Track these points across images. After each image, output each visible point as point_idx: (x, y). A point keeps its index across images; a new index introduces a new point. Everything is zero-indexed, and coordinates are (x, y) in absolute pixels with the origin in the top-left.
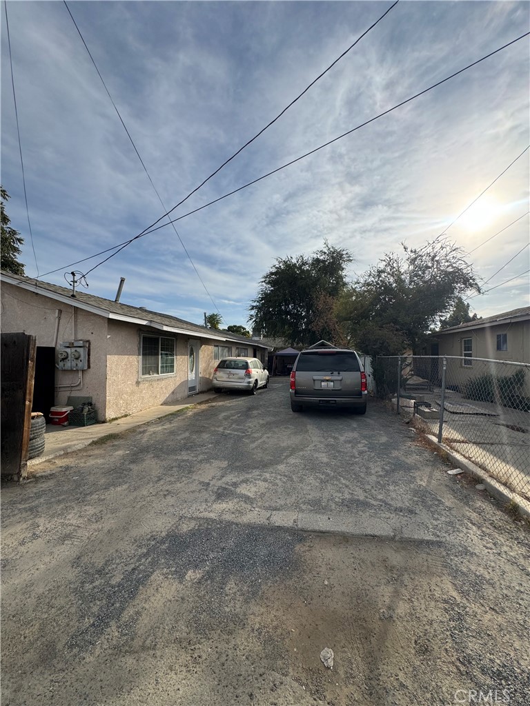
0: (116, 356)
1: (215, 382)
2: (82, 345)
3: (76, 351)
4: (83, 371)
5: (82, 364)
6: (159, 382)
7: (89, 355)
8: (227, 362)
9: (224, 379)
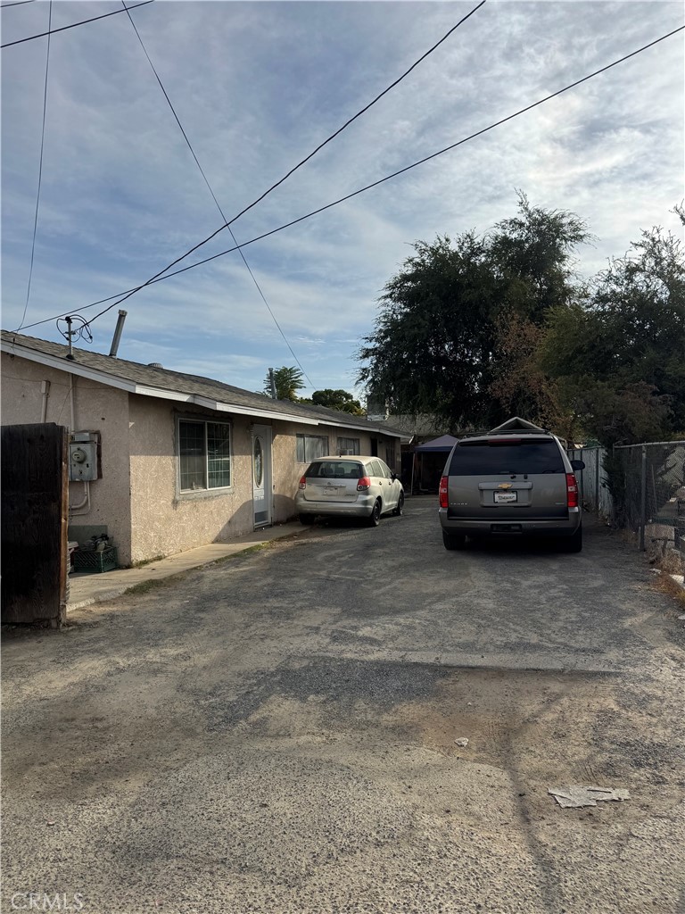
0: (142, 457)
1: (302, 502)
2: (88, 440)
3: (79, 449)
4: (91, 482)
5: (89, 471)
6: (207, 502)
7: (99, 456)
8: (323, 466)
9: (318, 496)
